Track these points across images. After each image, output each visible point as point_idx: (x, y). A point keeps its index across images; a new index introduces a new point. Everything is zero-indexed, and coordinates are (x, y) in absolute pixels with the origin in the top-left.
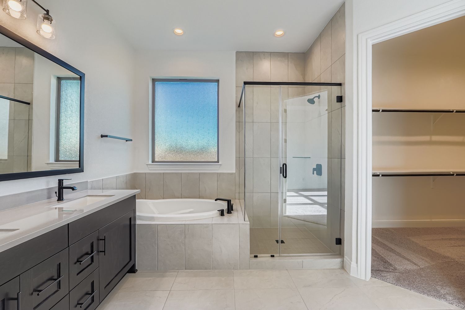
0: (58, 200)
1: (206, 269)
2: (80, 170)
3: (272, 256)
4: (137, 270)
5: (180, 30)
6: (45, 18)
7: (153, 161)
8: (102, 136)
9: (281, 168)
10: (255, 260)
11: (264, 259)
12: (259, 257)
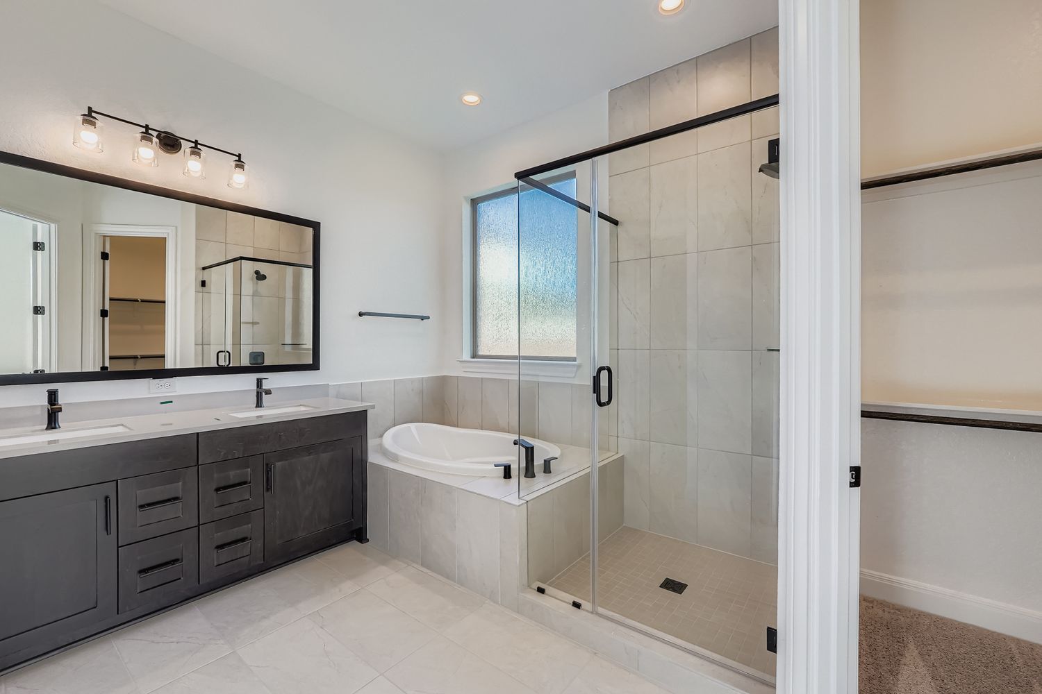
0: (256, 407)
1: (448, 577)
2: (315, 366)
3: (577, 605)
4: (368, 540)
5: (474, 97)
6: (237, 166)
7: (475, 355)
8: (361, 314)
9: (594, 377)
10: (540, 598)
11: (556, 603)
12: (547, 595)
